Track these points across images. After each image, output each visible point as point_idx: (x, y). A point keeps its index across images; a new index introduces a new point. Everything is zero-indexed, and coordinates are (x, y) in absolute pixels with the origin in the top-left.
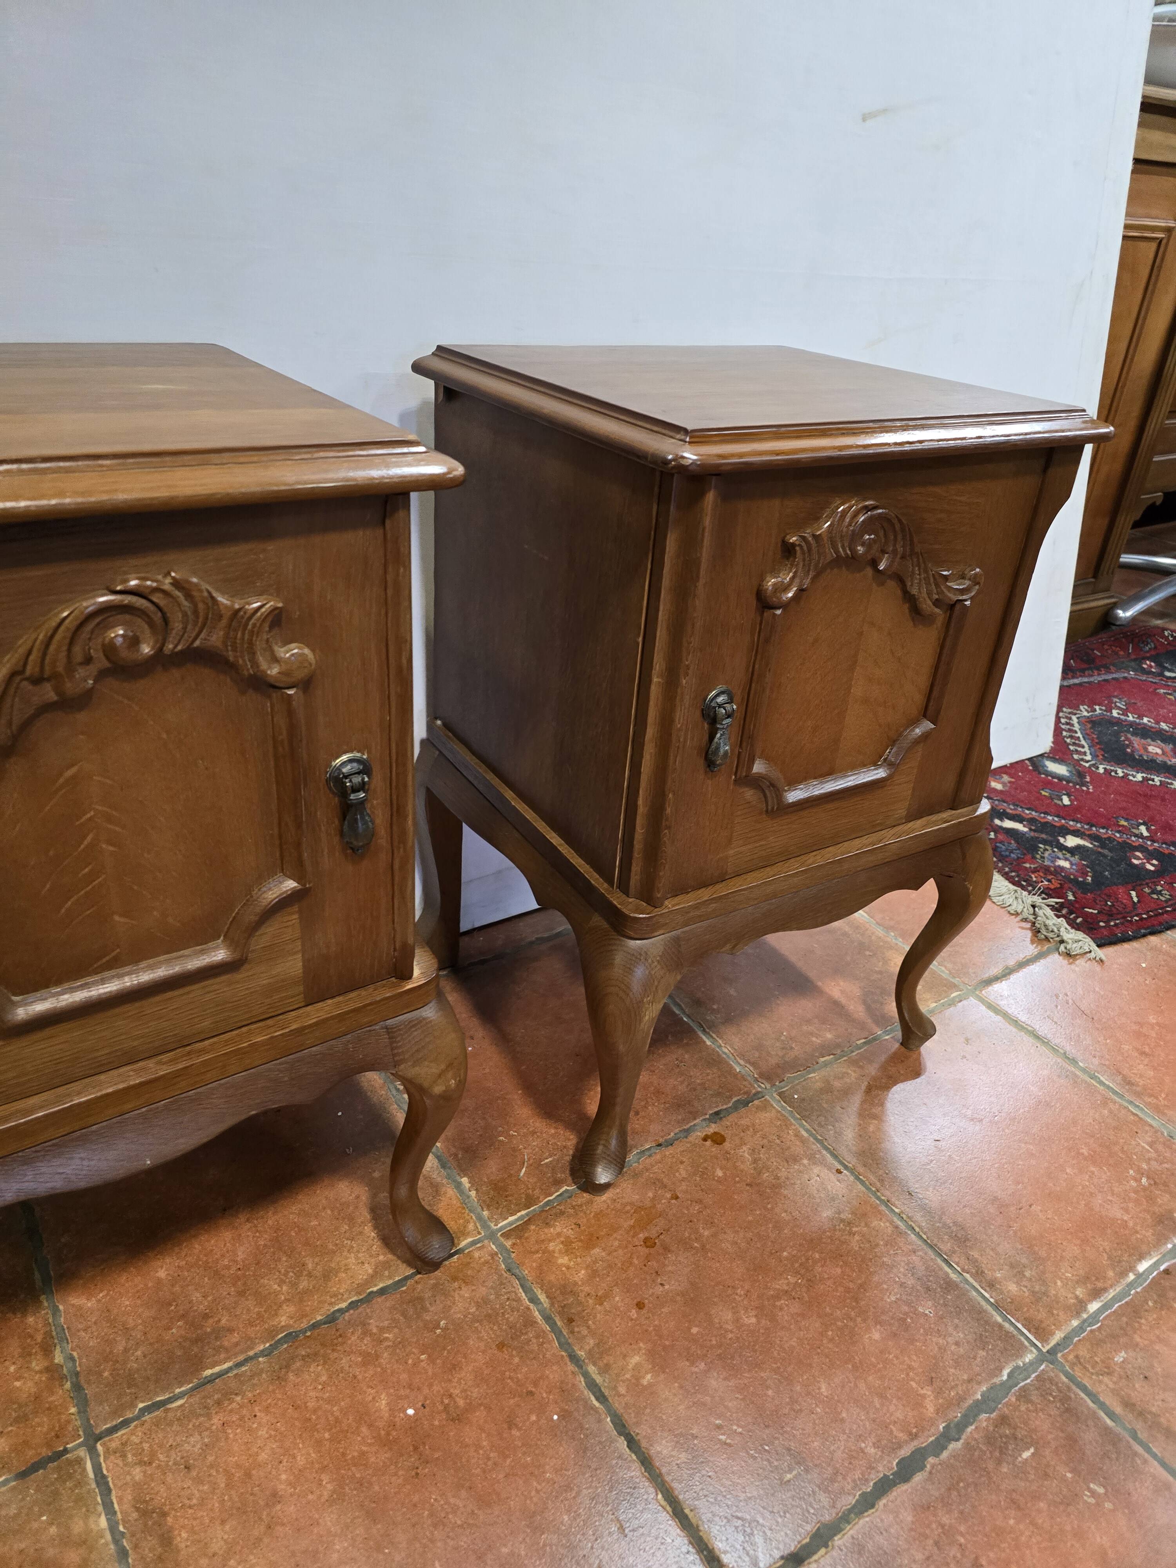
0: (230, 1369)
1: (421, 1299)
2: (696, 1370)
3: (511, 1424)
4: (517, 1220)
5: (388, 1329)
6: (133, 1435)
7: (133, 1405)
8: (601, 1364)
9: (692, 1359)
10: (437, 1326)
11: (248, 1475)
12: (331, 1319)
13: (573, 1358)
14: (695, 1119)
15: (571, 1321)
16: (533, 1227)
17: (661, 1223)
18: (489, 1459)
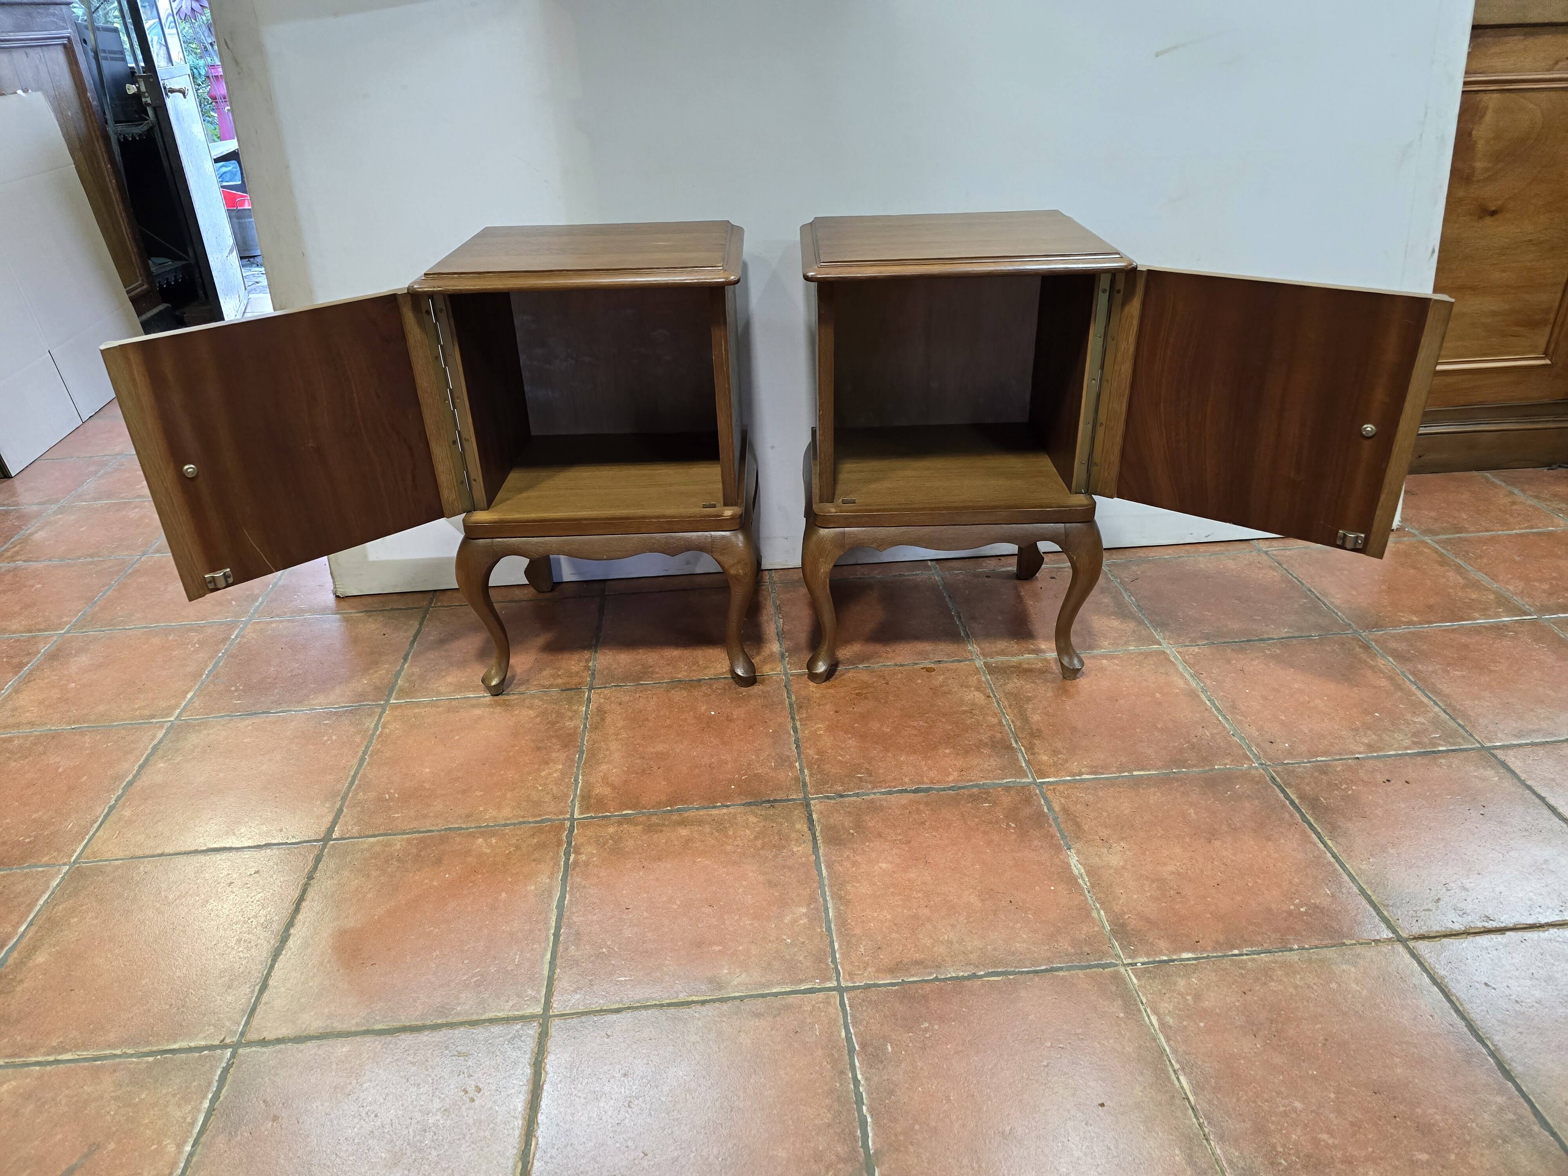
0: (651, 683)
2: (845, 736)
3: (751, 728)
5: (720, 689)
6: (606, 691)
7: (610, 683)
8: (803, 723)
9: (846, 732)
11: (641, 712)
12: (700, 680)
13: (793, 719)
15: (801, 707)
17: (871, 690)
18: (735, 734)
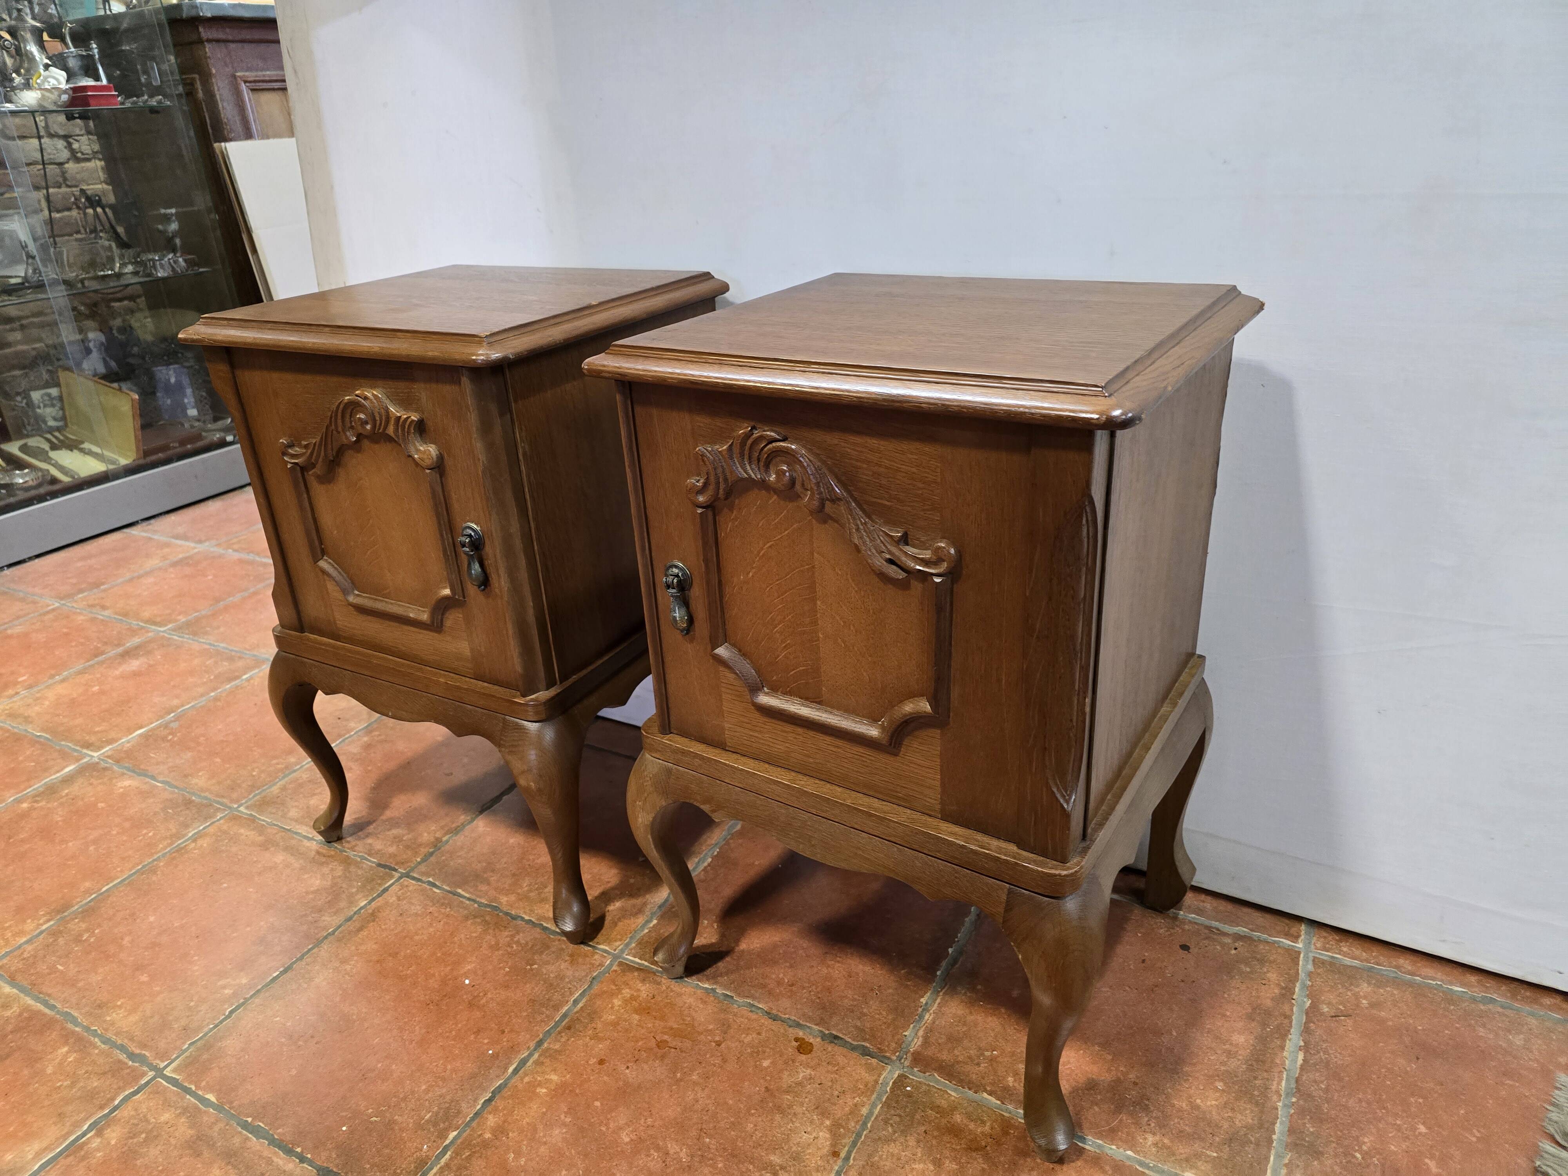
0: (465, 897)
1: (548, 947)
2: (562, 1117)
3: (478, 1032)
4: (638, 963)
5: (519, 944)
6: (413, 887)
7: (430, 877)
8: (542, 1059)
10: (531, 965)
13: (540, 1043)
14: (816, 1025)
15: (569, 1028)
16: (636, 974)
17: (688, 1044)
18: (451, 1032)
